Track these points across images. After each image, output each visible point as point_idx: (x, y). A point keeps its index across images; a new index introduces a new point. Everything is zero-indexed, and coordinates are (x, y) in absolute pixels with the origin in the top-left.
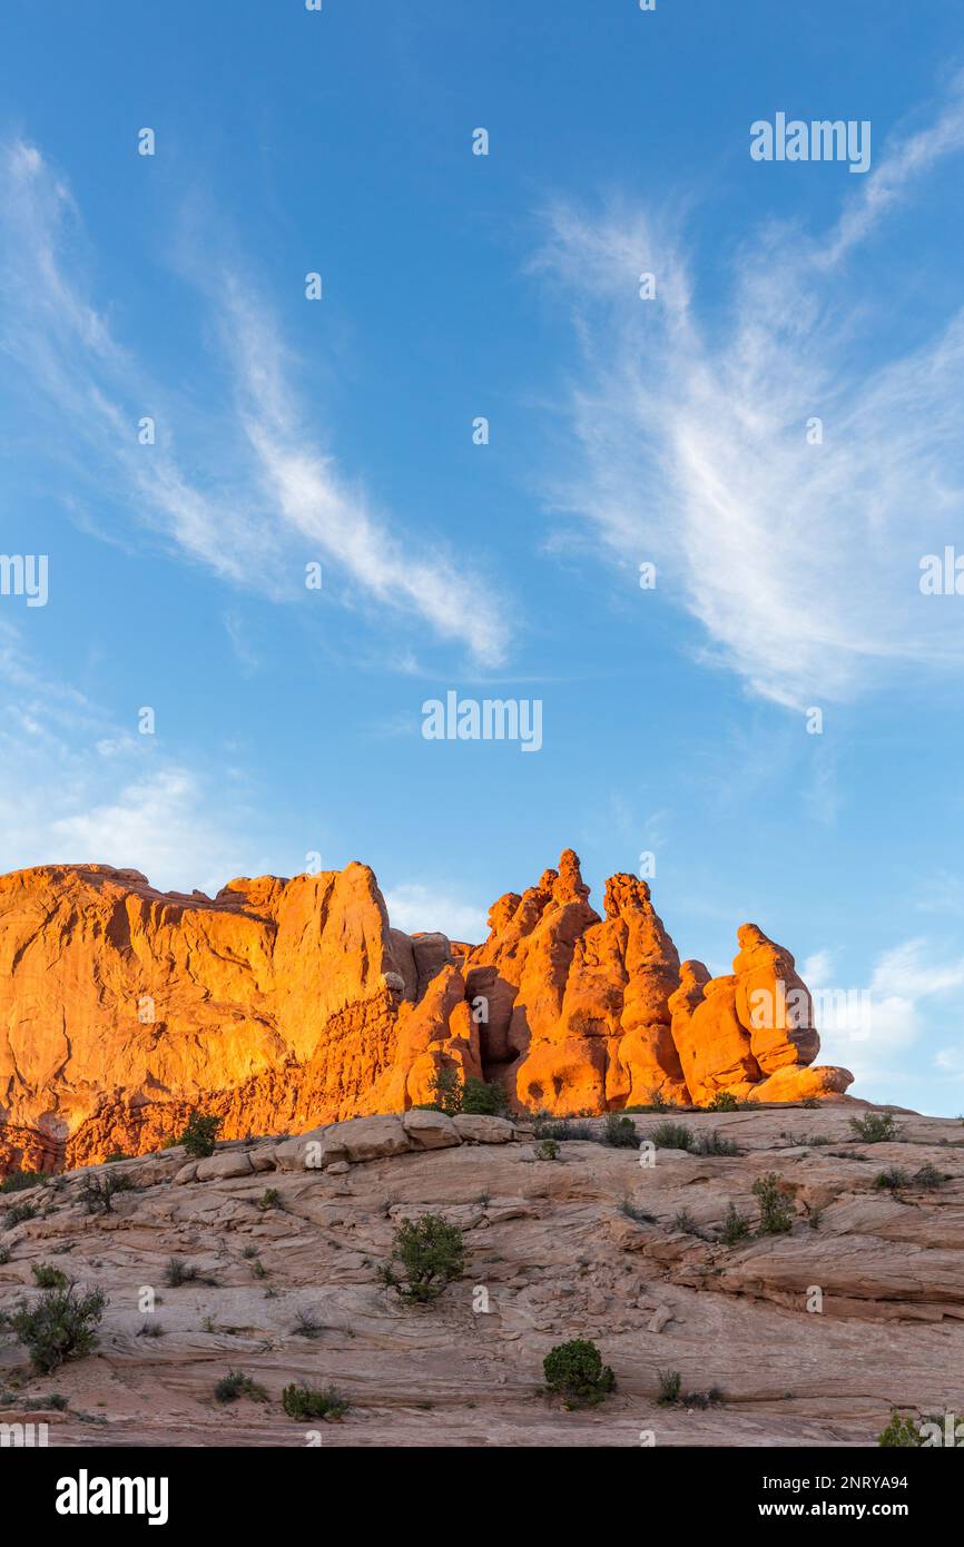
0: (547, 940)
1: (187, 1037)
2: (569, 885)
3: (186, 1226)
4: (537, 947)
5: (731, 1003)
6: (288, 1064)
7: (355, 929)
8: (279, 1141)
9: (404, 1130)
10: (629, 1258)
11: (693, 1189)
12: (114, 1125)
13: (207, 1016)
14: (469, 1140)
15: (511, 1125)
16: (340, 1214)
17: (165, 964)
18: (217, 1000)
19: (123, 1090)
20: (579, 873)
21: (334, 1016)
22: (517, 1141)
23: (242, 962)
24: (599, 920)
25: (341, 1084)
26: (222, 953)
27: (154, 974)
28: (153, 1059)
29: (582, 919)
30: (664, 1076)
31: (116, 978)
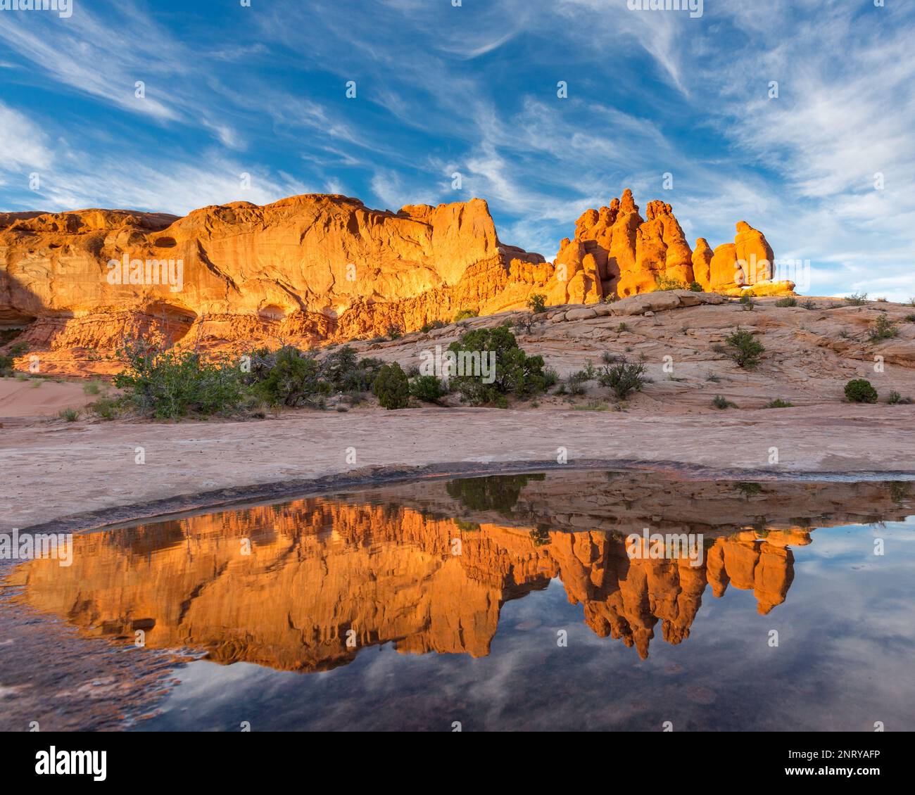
6: (444, 287)
13: (400, 265)
17: (378, 242)
18: (405, 259)
19: (362, 297)
21: (470, 266)
23: (416, 242)
26: (406, 238)
27: (374, 248)
28: (376, 284)
31: (354, 248)
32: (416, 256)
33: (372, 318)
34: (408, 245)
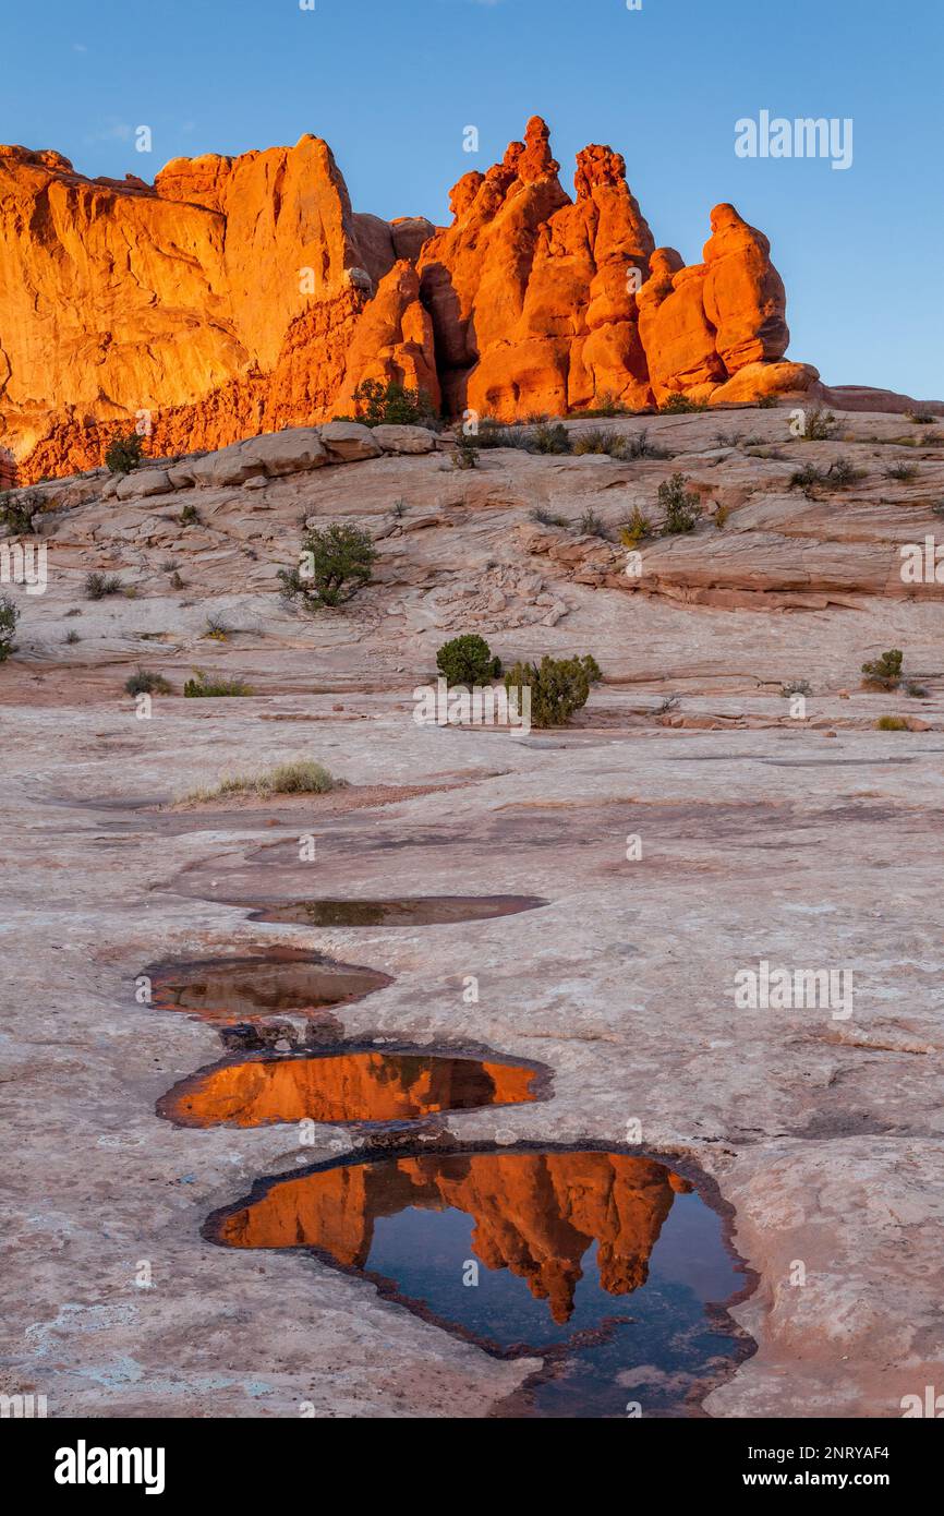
0: (508, 229)
1: (138, 347)
2: (536, 162)
3: (107, 543)
4: (498, 236)
5: (698, 296)
6: (252, 375)
7: (312, 217)
8: (198, 456)
9: (322, 444)
10: (535, 560)
11: (610, 492)
12: (70, 445)
13: (156, 323)
14: (389, 451)
15: (433, 434)
16: (258, 527)
17: (103, 265)
18: (167, 305)
19: (75, 408)
20: (547, 146)
21: (295, 320)
22: (439, 451)
23: (190, 259)
24: (569, 202)
25: (307, 395)
27: (92, 276)
28: (102, 372)
29: (548, 201)
30: (630, 378)
31: (50, 283)
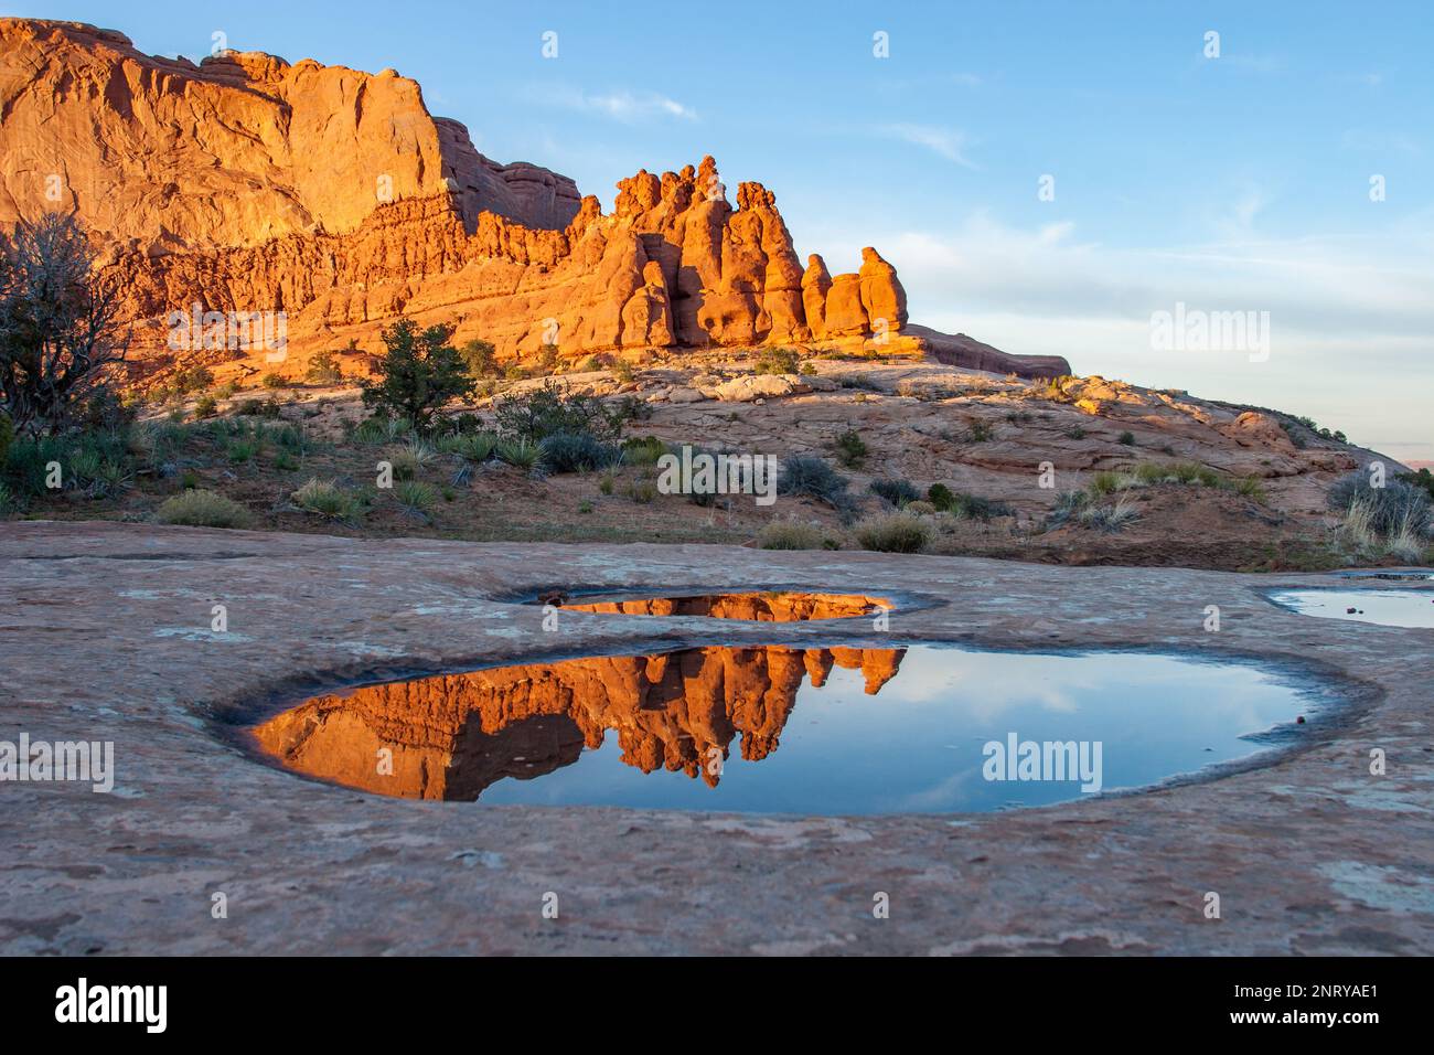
1: (201, 199)
6: (317, 233)
12: (137, 272)
13: (218, 181)
17: (170, 130)
18: (229, 168)
21: (384, 205)
23: (253, 136)
26: (232, 126)
27: (161, 138)
28: (166, 216)
29: (722, 209)
31: (119, 138)
32: (255, 164)
33: (162, 286)
34: (235, 141)
